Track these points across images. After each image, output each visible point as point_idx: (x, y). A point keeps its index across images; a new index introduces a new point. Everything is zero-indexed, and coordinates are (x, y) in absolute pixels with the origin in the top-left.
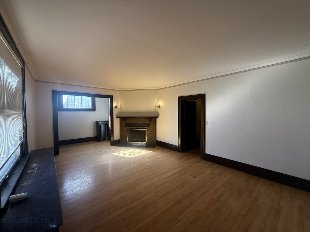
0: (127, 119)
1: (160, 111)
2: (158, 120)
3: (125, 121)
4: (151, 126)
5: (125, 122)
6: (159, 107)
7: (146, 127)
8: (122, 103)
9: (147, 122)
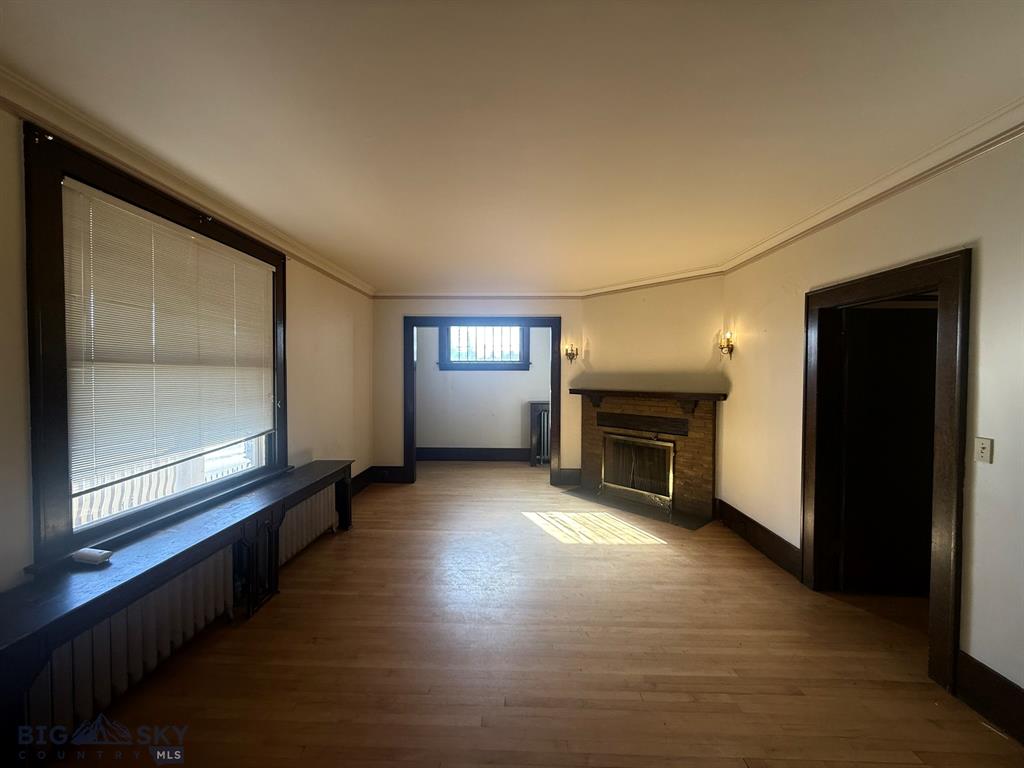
0: (604, 400)
1: (733, 369)
2: (727, 409)
3: (598, 406)
4: (691, 434)
5: (599, 410)
6: (731, 349)
7: (672, 437)
8: (591, 342)
9: (676, 413)
